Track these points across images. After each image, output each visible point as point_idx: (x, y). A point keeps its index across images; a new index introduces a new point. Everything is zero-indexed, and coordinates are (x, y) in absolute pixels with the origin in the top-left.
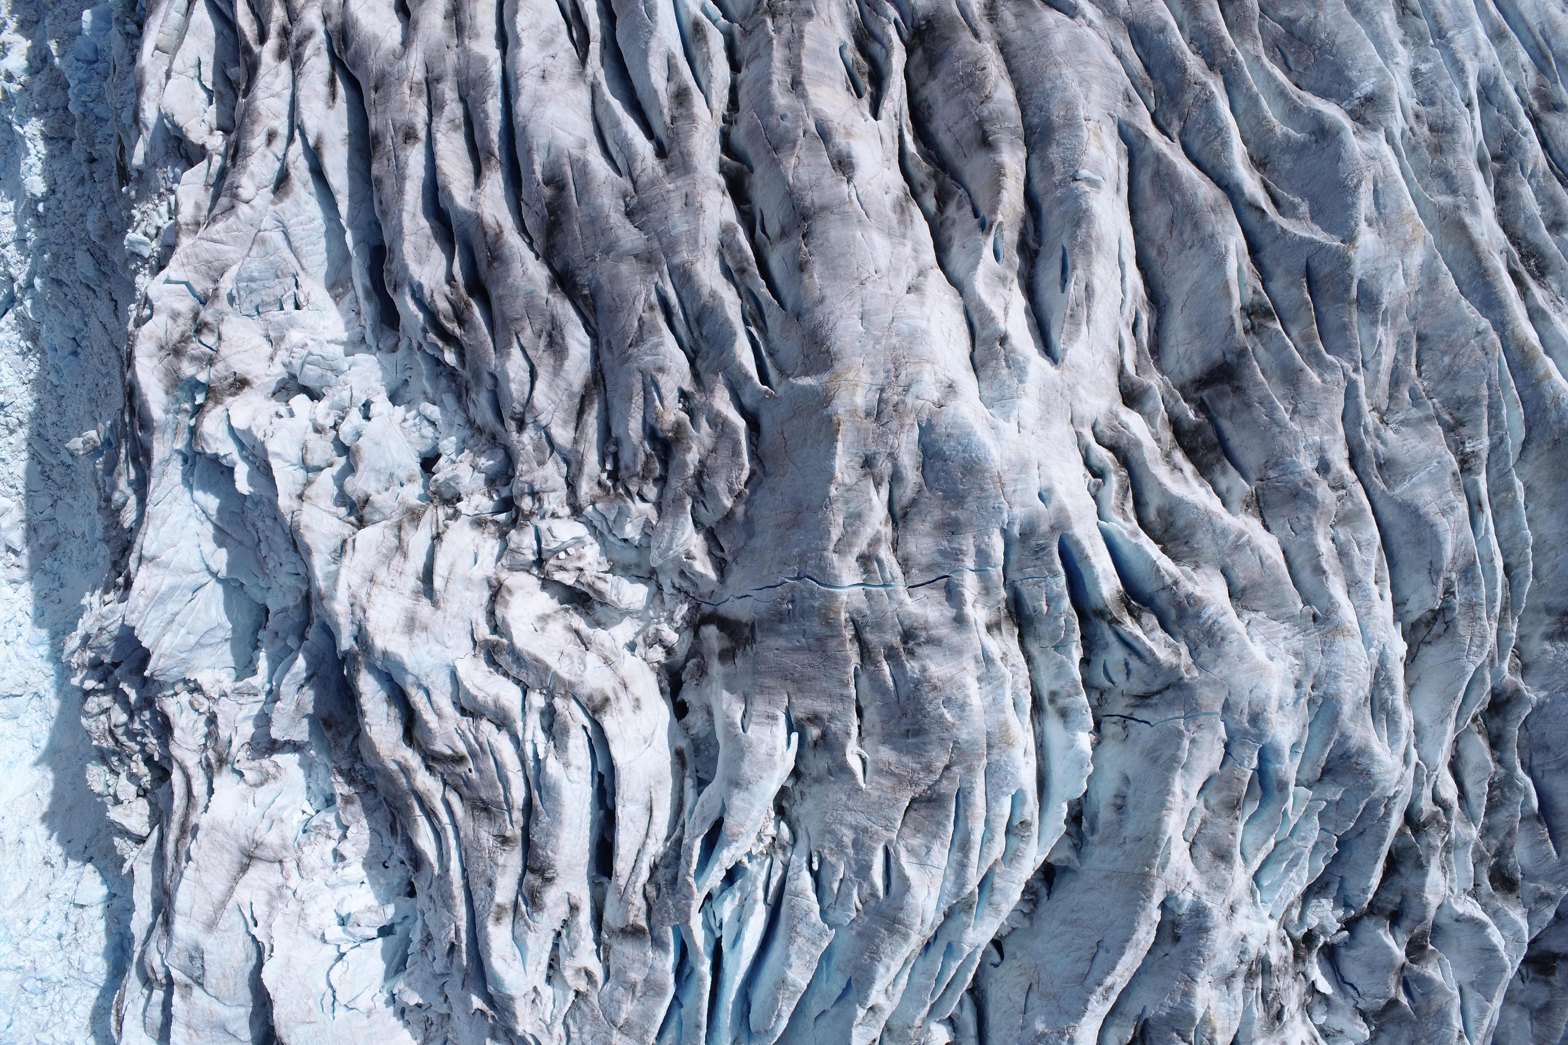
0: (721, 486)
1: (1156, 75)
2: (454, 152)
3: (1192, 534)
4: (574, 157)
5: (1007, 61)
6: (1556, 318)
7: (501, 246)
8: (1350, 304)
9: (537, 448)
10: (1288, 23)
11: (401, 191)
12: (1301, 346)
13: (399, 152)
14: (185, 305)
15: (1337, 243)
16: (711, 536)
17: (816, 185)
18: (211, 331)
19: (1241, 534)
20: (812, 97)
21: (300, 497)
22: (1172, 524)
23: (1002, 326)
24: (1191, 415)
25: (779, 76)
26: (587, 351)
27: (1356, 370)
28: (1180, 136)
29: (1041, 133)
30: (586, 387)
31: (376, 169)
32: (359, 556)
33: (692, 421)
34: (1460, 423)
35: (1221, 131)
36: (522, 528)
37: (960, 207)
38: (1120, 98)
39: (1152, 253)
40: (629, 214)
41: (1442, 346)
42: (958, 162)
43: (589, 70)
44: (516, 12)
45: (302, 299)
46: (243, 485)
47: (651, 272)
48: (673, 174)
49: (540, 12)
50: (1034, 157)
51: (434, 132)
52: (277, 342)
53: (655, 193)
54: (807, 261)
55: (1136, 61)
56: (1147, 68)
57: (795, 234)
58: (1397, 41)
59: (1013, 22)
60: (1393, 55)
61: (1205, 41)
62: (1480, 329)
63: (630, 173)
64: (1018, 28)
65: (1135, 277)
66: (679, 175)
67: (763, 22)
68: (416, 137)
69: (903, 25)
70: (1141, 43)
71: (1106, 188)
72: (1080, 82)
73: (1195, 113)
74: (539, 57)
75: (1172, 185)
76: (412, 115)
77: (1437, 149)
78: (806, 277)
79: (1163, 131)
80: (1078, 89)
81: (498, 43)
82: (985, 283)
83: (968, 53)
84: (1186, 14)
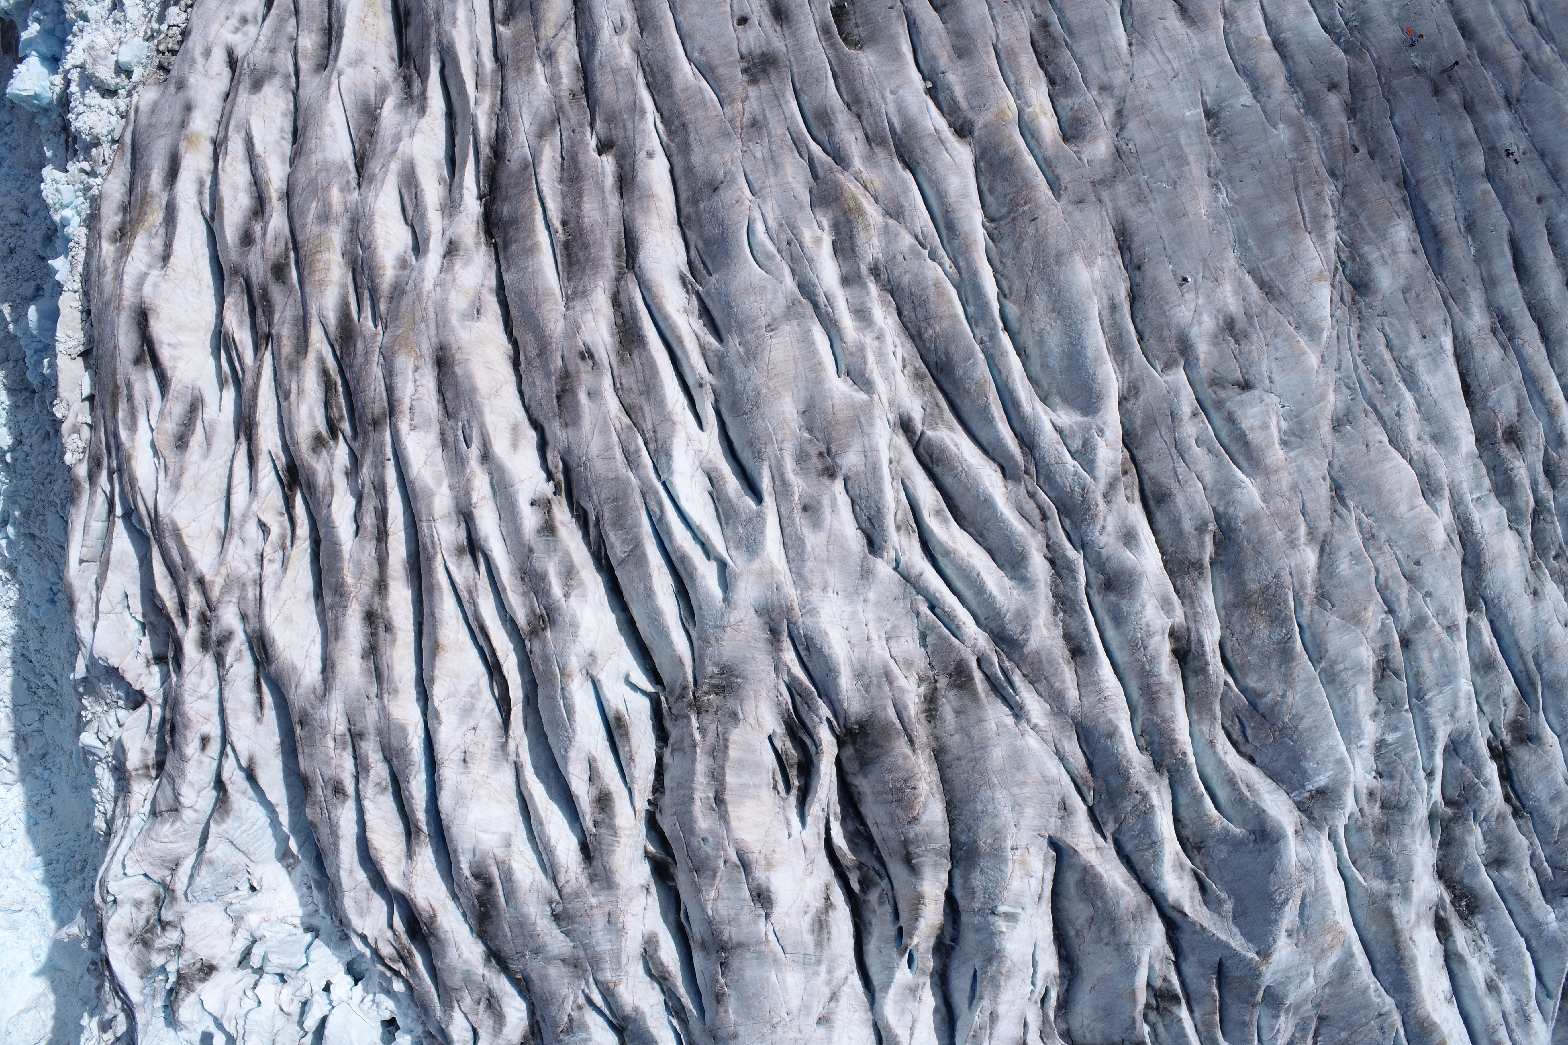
1: (1098, 773)
2: (383, 818)
4: (500, 860)
5: (940, 769)
6: (1473, 961)
7: (437, 927)
8: (1254, 1006)
10: (1253, 698)
11: (336, 846)
12: (1201, 1029)
13: (330, 807)
14: (146, 892)
15: (1251, 955)
17: (734, 920)
18: (175, 927)
20: (734, 824)
25: (702, 792)
26: (524, 1015)
28: (1113, 835)
29: (967, 851)
30: (525, 1037)
31: (310, 813)
35: (1154, 845)
38: (1055, 810)
40: (556, 918)
41: (1341, 1025)
43: (512, 744)
44: (432, 681)
45: (255, 884)
47: (578, 977)
48: (595, 885)
49: (458, 676)
50: (957, 871)
51: (362, 793)
52: (238, 920)
53: (579, 906)
54: (724, 994)
55: (1078, 760)
56: (1090, 764)
57: (714, 956)
58: (1367, 717)
59: (953, 721)
60: (1359, 736)
61: (1157, 739)
62: (1383, 1011)
63: (555, 880)
64: (957, 731)
65: (1049, 963)
66: (602, 889)
67: (688, 718)
68: (345, 795)
69: (835, 723)
70: (1086, 741)
71: (1023, 916)
72: (1013, 807)
73: (1131, 820)
74: (459, 734)
75: (1095, 893)
76: (339, 770)
77: (1384, 830)
78: (721, 1010)
79: (1098, 825)
80: (1010, 816)
81: (418, 693)
82: (895, 1002)
83: (899, 769)
84: (1142, 701)
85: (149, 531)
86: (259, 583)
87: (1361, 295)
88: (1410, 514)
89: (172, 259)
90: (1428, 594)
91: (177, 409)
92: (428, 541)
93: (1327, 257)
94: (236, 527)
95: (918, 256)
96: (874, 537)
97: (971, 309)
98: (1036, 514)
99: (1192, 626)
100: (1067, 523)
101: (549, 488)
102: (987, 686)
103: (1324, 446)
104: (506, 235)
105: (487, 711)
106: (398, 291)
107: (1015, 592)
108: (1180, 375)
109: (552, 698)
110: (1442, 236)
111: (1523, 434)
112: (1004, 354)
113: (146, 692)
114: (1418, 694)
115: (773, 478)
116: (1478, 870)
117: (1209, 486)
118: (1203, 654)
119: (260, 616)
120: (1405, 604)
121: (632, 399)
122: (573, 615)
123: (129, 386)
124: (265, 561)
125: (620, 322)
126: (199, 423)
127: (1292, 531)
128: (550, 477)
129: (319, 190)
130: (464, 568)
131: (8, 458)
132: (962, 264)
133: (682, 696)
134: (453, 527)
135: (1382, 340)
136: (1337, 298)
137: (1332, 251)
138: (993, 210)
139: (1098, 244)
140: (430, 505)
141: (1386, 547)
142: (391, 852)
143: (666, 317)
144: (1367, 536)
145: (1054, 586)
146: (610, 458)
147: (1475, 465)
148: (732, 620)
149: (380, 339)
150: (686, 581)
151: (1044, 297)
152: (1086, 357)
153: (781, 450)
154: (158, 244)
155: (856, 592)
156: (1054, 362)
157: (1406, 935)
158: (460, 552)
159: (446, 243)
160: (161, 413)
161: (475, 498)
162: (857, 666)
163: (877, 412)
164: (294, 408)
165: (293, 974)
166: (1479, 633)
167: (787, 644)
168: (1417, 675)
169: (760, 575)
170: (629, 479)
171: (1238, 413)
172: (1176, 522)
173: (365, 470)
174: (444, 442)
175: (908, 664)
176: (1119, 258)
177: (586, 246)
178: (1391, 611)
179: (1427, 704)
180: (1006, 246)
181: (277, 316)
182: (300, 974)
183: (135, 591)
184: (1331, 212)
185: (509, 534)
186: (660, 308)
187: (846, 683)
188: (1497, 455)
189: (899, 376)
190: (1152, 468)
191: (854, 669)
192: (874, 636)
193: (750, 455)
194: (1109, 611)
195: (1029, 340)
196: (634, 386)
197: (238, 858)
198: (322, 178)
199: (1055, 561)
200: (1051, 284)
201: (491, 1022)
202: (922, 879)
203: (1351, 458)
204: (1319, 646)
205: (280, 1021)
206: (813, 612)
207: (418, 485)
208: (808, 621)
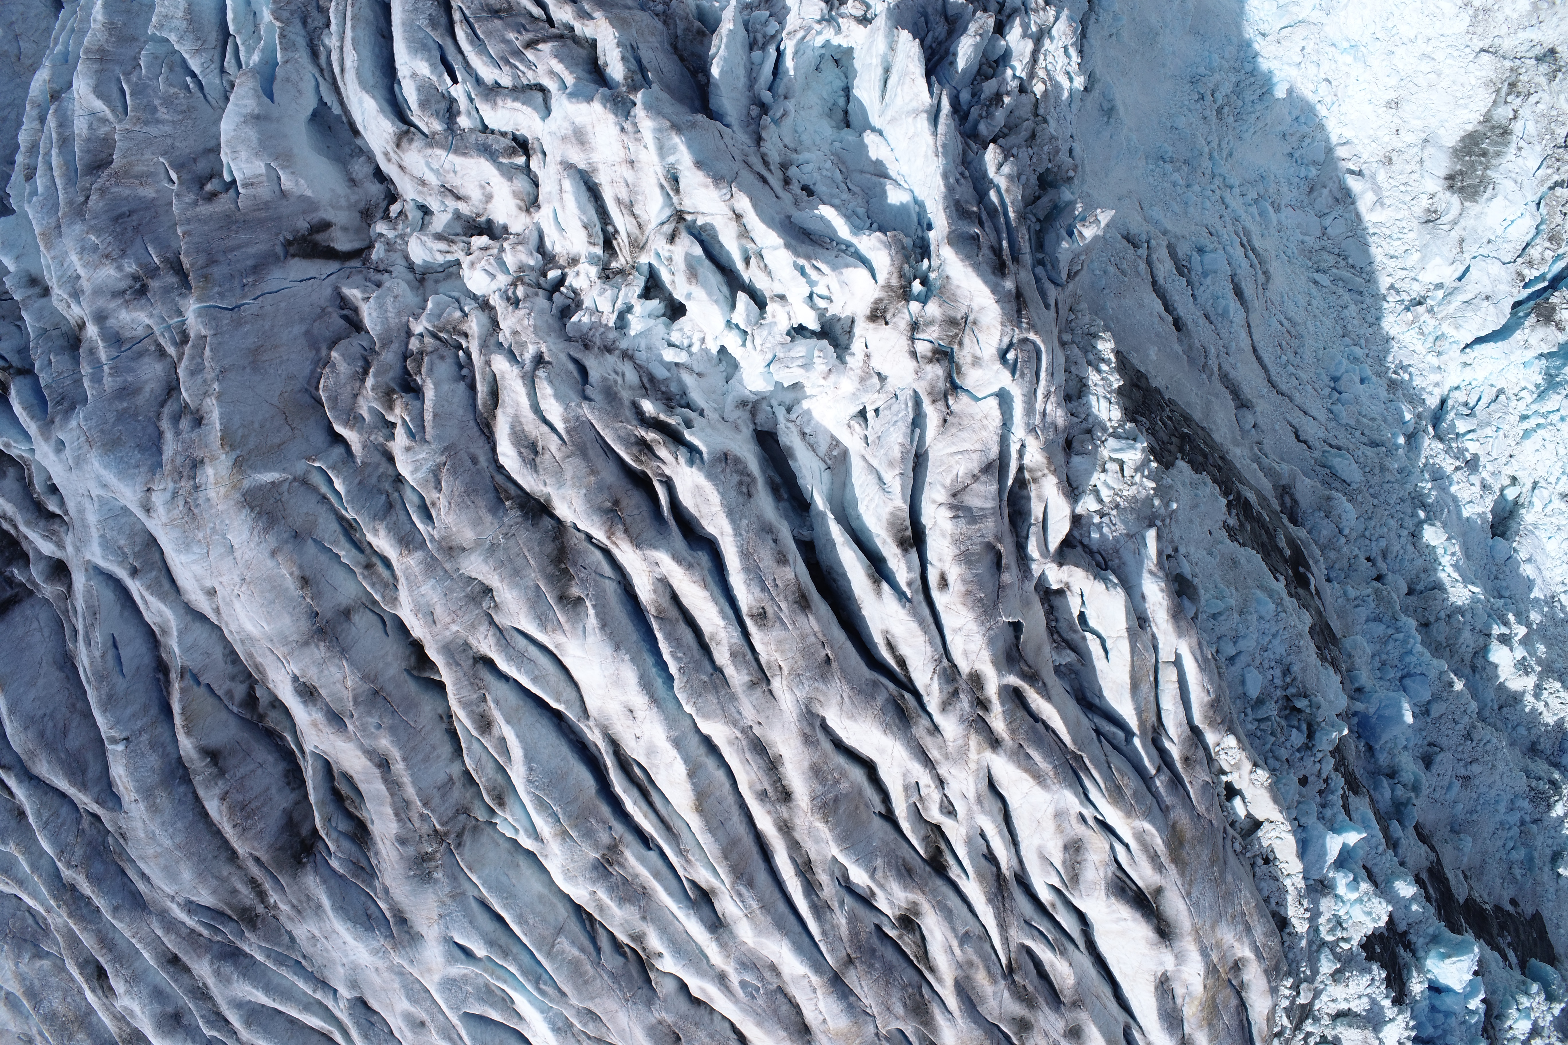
0: (344, 368)
1: (113, 867)
4: (559, 632)
5: (225, 841)
9: (521, 345)
13: (764, 596)
14: (973, 379)
17: (321, 665)
18: (925, 357)
20: (359, 753)
21: (739, 218)
24: (16, 572)
25: (400, 768)
26: (499, 450)
28: (83, 815)
29: (174, 780)
30: (495, 418)
32: (654, 180)
33: (381, 416)
37: (229, 693)
38: (127, 833)
40: (488, 591)
42: (245, 736)
43: (600, 733)
47: (444, 538)
48: (460, 642)
53: (467, 617)
54: (302, 589)
55: (131, 873)
56: (123, 872)
59: (236, 884)
61: (83, 911)
63: (501, 630)
64: (228, 878)
66: (453, 641)
67: (442, 825)
68: (755, 614)
69: (325, 855)
72: (153, 834)
73: (71, 838)
76: (769, 638)
78: (297, 572)
79: (93, 817)
80: (151, 827)
82: (169, 621)
84: (110, 936)
89: (1154, 988)
91: (1090, 875)
92: (744, 895)
96: (363, 1011)
99: (105, 1000)
113: (1057, 566)
118: (88, 982)
119: (913, 741)
123: (1159, 867)
124: (935, 782)
126: (1061, 870)
128: (662, 971)
130: (703, 880)
133: (458, 837)
134: (728, 913)
140: (756, 926)
145: (215, 1005)
146: (607, 1012)
148: (438, 927)
149: (878, 1026)
155: (354, 970)
158: (713, 893)
162: (323, 916)
165: (780, 349)
167: (388, 915)
170: (583, 1002)
173: (843, 921)
174: (774, 969)
175: (290, 920)
183: (1100, 664)
185: (671, 923)
187: (326, 900)
191: (324, 912)
192: (324, 940)
194: (166, 998)
199: (223, 1024)
201: (523, 427)
202: (197, 748)
206: (375, 952)
207: (777, 935)
208: (375, 944)
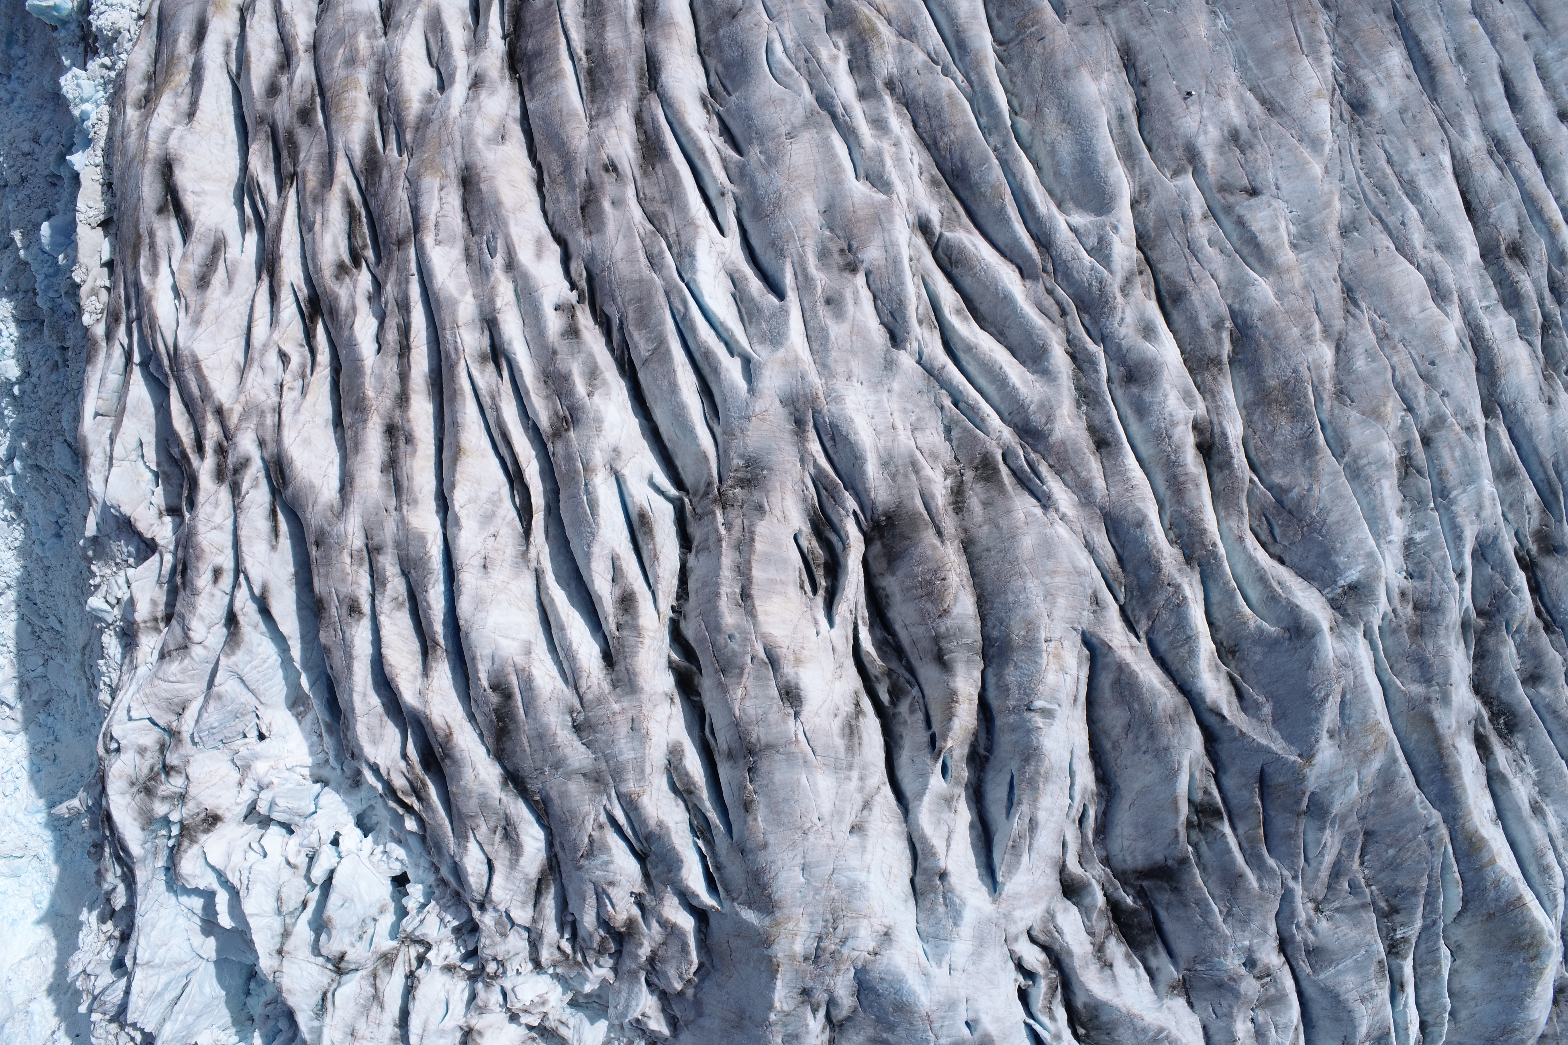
0: (672, 973)
1: (1129, 568)
2: (399, 634)
3: (1114, 1029)
4: (519, 667)
5: (969, 562)
6: (1515, 781)
7: (452, 748)
8: (1299, 815)
9: (498, 923)
10: (1279, 494)
11: (349, 668)
12: (1245, 845)
13: (345, 628)
14: (150, 738)
15: (1293, 758)
16: (665, 997)
17: (762, 720)
18: (179, 772)
19: (1161, 1030)
20: (761, 617)
21: (280, 952)
22: (1096, 1017)
23: (942, 864)
24: (1129, 900)
25: (728, 587)
26: (542, 845)
27: (1295, 878)
28: (1147, 634)
29: (999, 647)
30: (542, 872)
31: (324, 638)
32: (339, 1013)
33: (643, 916)
34: (1394, 910)
35: (1189, 640)
36: (488, 986)
37: (912, 711)
38: (1087, 603)
39: (1108, 746)
40: (577, 728)
41: (1388, 841)
43: (533, 552)
44: (453, 486)
45: (264, 731)
46: (225, 921)
47: (600, 793)
48: (618, 690)
49: (479, 482)
50: (990, 671)
51: (378, 609)
52: (244, 769)
53: (601, 713)
54: (752, 801)
55: (1108, 554)
56: (1120, 559)
57: (741, 763)
58: (1394, 512)
59: (981, 513)
60: (1388, 530)
61: (1186, 531)
62: (1430, 824)
63: (576, 688)
64: (985, 522)
65: (1086, 777)
66: (625, 695)
67: (713, 513)
68: (360, 613)
69: (862, 517)
70: (1116, 533)
71: (1061, 713)
72: (1045, 597)
73: (1165, 615)
74: (480, 539)
75: (1131, 694)
76: (355, 587)
77: (1418, 631)
78: (750, 818)
79: (1131, 626)
80: (1042, 605)
81: (438, 506)
82: (930, 811)
83: (928, 559)
84: (1169, 493)
85: (167, 369)
86: (278, 410)
87: (1360, 114)
88: (1422, 316)
89: (198, 113)
90: (1444, 394)
91: (199, 249)
92: (451, 349)
93: (1325, 78)
94: (256, 356)
95: (932, 71)
96: (897, 331)
97: (984, 120)
98: (1055, 310)
99: (1215, 419)
100: (1086, 318)
101: (573, 296)
102: (1013, 479)
103: (1333, 250)
104: (530, 68)
105: (508, 519)
106: (424, 121)
107: (1038, 385)
108: (1188, 181)
109: (575, 497)
110: (1434, 64)
111: (1527, 250)
112: (1017, 159)
113: (158, 540)
114: (1442, 493)
115: (795, 274)
116: (1515, 685)
117: (1223, 285)
118: (1227, 447)
119: (279, 441)
120: (1423, 403)
121: (656, 207)
122: (597, 411)
123: (152, 235)
124: (285, 389)
125: (643, 138)
126: (221, 263)
127: (1307, 327)
128: (573, 286)
129: (345, 38)
130: (487, 374)
131: (16, 390)
132: (974, 78)
133: (707, 493)
134: (477, 334)
135: (1383, 156)
136: (1336, 115)
137: (1329, 73)
138: (1001, 35)
139: (1104, 61)
140: (454, 313)
141: (1400, 346)
142: (406, 669)
143: (688, 132)
144: (1382, 336)
145: (1077, 380)
146: (633, 261)
147: (1481, 276)
148: (757, 409)
149: (405, 165)
150: (710, 378)
151: (1054, 110)
152: (1098, 162)
153: (803, 246)
154: (184, 102)
155: (880, 382)
156: (1066, 170)
157: (1448, 741)
158: (483, 358)
159: (471, 76)
160: (184, 256)
161: (499, 304)
162: (884, 454)
163: (896, 210)
164: (318, 237)
165: (301, 821)
166: (1499, 440)
167: (812, 434)
168: (1440, 473)
169: (785, 363)
170: (653, 279)
171: (1248, 217)
172: (1193, 320)
173: (389, 287)
174: (468, 257)
175: (934, 456)
176: (1124, 74)
177: (610, 71)
178: (1410, 409)
179: (1452, 503)
180: (1016, 66)
181: (302, 155)
182: (309, 821)
183: (150, 439)
184: (1326, 39)
185: (533, 338)
186: (682, 123)
187: (872, 469)
188: (1502, 269)
189: (916, 179)
190: (1166, 268)
191: (880, 458)
192: (899, 425)
193: (773, 254)
194: (1131, 404)
195: (1042, 153)
196: (657, 195)
197: (247, 698)
198: (349, 27)
199: (1077, 356)
200: (1060, 97)
201: (508, 854)
202: (954, 675)
203: (1360, 261)
204: (1341, 440)
205: (287, 872)
206: (838, 400)
207: (442, 295)
208: (834, 408)
